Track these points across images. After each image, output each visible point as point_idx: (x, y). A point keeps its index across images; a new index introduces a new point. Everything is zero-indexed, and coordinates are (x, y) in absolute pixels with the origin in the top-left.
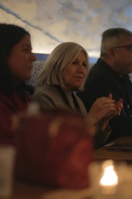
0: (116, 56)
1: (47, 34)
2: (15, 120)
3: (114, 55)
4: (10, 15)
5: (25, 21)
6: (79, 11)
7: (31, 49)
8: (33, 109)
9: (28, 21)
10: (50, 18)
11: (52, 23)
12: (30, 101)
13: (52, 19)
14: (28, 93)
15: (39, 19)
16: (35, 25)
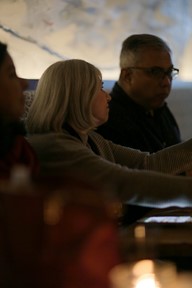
1: (45, 48)
3: (130, 80)
5: (9, 31)
6: (92, 10)
8: (20, 175)
9: (13, 30)
10: (48, 23)
11: (52, 30)
13: (51, 24)
15: (31, 26)
16: (25, 35)
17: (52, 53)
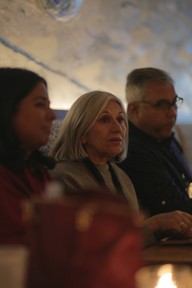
0: (140, 114)
1: (74, 81)
2: (28, 207)
3: (137, 113)
4: (18, 54)
5: (41, 64)
6: (119, 47)
7: (49, 103)
9: (45, 63)
10: (76, 57)
11: (80, 65)
12: (50, 179)
13: (79, 59)
14: (45, 167)
15: (61, 60)
17: (80, 85)
